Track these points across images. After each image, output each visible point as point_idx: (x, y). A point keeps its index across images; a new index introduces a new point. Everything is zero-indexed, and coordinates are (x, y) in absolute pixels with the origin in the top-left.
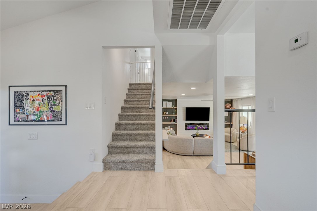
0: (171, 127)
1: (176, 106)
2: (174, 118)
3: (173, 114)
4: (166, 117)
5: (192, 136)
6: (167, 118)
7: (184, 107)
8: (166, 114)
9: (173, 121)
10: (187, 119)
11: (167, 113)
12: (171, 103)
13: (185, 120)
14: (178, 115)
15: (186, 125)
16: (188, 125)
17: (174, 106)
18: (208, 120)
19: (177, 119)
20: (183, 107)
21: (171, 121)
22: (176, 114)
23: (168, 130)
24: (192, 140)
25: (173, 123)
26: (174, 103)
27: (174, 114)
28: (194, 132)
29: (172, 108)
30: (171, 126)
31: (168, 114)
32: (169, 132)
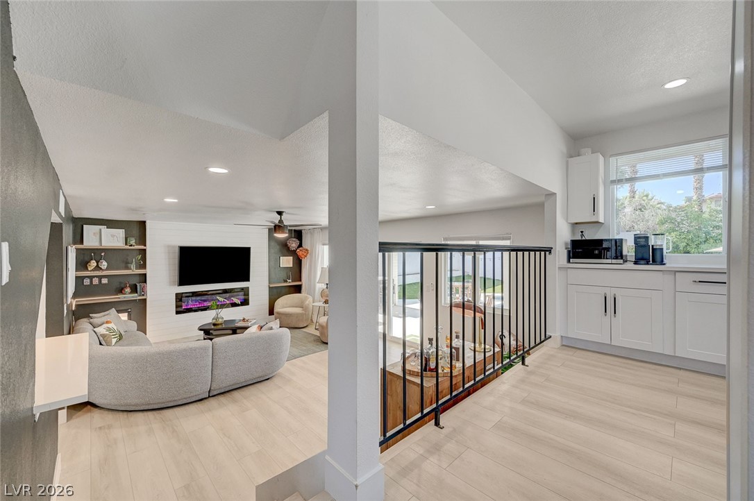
0: (119, 311)
1: (142, 239)
2: (133, 281)
3: (127, 268)
4: (100, 277)
5: (201, 330)
6: (105, 281)
7: (174, 247)
8: (98, 268)
9: (128, 290)
10: (182, 282)
11: (104, 264)
12: (121, 233)
13: (177, 283)
14: (149, 271)
15: (179, 298)
16: (186, 297)
17: (133, 242)
18: (247, 279)
19: (145, 282)
20: (169, 246)
21: (121, 291)
22: (144, 266)
23: (107, 322)
24: (205, 349)
25: (128, 296)
26: (136, 231)
27: (133, 266)
28: (207, 317)
29: (128, 247)
30: (120, 307)
31: (107, 269)
32: (109, 329)
